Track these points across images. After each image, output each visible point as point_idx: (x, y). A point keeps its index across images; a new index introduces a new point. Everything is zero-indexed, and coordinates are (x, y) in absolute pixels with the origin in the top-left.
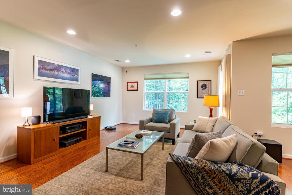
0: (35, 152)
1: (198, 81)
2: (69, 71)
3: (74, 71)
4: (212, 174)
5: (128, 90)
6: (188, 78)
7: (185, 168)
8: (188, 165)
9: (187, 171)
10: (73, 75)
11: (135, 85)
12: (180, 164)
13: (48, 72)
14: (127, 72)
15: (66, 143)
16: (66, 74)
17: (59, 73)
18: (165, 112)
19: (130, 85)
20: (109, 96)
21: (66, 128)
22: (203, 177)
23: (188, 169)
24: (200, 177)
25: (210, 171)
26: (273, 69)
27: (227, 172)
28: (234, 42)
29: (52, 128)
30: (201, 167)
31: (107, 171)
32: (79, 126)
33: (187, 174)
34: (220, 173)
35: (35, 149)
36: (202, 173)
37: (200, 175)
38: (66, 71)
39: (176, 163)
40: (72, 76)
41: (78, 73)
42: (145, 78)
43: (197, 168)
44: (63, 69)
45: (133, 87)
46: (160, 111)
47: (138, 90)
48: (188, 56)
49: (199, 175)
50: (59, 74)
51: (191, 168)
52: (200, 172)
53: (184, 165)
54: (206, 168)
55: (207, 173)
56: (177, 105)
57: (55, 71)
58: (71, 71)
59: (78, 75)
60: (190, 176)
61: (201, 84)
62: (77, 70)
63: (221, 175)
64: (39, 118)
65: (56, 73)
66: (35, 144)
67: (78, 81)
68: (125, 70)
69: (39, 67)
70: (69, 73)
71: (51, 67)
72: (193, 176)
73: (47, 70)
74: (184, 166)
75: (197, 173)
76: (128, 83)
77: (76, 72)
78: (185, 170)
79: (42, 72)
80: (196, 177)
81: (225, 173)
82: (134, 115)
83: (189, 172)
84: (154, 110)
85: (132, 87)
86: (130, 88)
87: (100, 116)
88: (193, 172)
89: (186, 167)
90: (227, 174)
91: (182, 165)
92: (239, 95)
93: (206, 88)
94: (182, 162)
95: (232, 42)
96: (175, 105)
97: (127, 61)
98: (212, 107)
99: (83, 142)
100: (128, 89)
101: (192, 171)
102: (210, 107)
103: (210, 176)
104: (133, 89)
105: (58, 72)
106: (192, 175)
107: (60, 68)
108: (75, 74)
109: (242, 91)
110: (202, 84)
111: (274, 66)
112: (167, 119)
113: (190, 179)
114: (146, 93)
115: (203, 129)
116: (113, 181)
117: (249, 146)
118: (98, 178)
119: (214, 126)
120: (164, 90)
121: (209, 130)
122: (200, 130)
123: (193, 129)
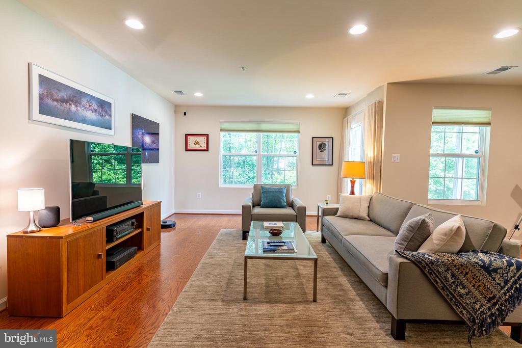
0: (68, 287)
1: (313, 138)
2: (95, 106)
3: (104, 106)
4: (464, 269)
5: (187, 150)
6: (298, 132)
7: (429, 267)
8: (432, 263)
9: (432, 270)
10: (102, 116)
11: (202, 140)
12: (420, 262)
13: (59, 105)
14: (185, 114)
15: (115, 262)
16: (90, 112)
17: (79, 108)
18: (279, 189)
19: (191, 140)
20: (157, 161)
21: (113, 229)
22: (453, 275)
23: (433, 268)
24: (449, 276)
25: (461, 265)
26: (434, 128)
27: (480, 263)
28: (389, 84)
29: (95, 231)
30: (449, 262)
31: (245, 299)
32: (133, 224)
33: (432, 275)
34: (472, 266)
35: (68, 281)
36: (451, 270)
37: (450, 273)
38: (90, 106)
39: (413, 262)
40: (100, 117)
41: (111, 111)
42: (223, 128)
43: (444, 264)
44: (84, 101)
45: (198, 144)
46: (270, 188)
47: (208, 150)
48: (310, 97)
49: (448, 273)
50: (77, 110)
51: (437, 266)
52: (448, 269)
53: (426, 263)
54: (455, 262)
55: (458, 269)
56: (251, 177)
57: (70, 105)
58: (98, 107)
59: (110, 116)
60: (437, 276)
61: (318, 143)
62: (110, 104)
63: (475, 268)
64: (57, 211)
65: (73, 108)
66: (69, 270)
67: (110, 129)
68: (181, 111)
69: (41, 93)
70: (95, 111)
71: (62, 94)
72: (441, 276)
73: (57, 100)
74: (428, 265)
75: (446, 271)
76: (187, 135)
77: (107, 109)
78: (429, 270)
79: (47, 104)
80: (444, 277)
81: (479, 265)
82: (201, 197)
83: (435, 271)
84: (255, 186)
85: (196, 143)
86: (191, 146)
87: (160, 200)
88: (440, 270)
89: (430, 265)
90: (481, 266)
91: (424, 263)
92: (393, 161)
93: (325, 150)
94: (422, 260)
95: (385, 84)
96: (248, 177)
97: (198, 94)
98: (355, 179)
99: (139, 255)
100: (188, 148)
101: (438, 270)
102: (352, 179)
103: (462, 273)
104: (197, 147)
105: (76, 106)
106: (439, 276)
107: (81, 99)
108: (106, 112)
109: (397, 156)
110: (320, 143)
111: (434, 123)
112: (284, 200)
113: (436, 281)
114: (223, 155)
115: (355, 213)
116: (274, 312)
117: (489, 228)
118: (243, 313)
119: (368, 207)
120: (256, 152)
121: (364, 214)
122: (351, 214)
123: (339, 214)
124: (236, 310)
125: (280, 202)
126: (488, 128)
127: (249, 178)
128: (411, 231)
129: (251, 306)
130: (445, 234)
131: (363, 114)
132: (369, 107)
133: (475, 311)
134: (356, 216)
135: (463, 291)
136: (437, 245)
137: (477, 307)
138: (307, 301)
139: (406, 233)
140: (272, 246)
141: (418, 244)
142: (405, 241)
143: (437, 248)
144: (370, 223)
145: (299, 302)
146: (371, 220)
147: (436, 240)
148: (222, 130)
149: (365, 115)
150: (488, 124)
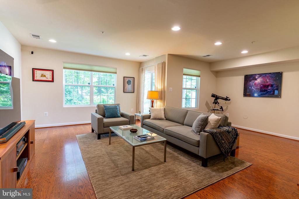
1: (124, 77)
5: (34, 80)
6: (116, 73)
8: (216, 133)
12: (212, 133)
14: (32, 53)
18: (115, 107)
19: (38, 73)
26: (185, 77)
28: (169, 54)
32: (24, 140)
42: (65, 67)
45: (45, 76)
46: (110, 106)
47: (53, 81)
48: (128, 54)
61: (127, 80)
68: (28, 50)
75: (219, 135)
76: (34, 69)
78: (215, 136)
80: (219, 137)
82: (47, 115)
84: (98, 106)
85: (43, 76)
86: (38, 78)
92: (170, 91)
93: (130, 84)
95: (167, 54)
97: (53, 41)
100: (36, 79)
101: (217, 135)
102: (152, 100)
104: (44, 79)
109: (171, 89)
111: (184, 74)
112: (118, 113)
113: (217, 139)
114: (65, 85)
115: (159, 117)
116: (153, 172)
117: (224, 117)
118: (139, 177)
119: (164, 113)
120: (89, 84)
121: (163, 117)
122: (158, 117)
123: (151, 117)
124: (134, 177)
125: (117, 114)
126: (199, 78)
127: (68, 100)
128: (202, 121)
129: (139, 173)
130: (216, 121)
131: (154, 67)
132: (158, 64)
133: (226, 148)
134: (160, 118)
135: (223, 142)
136: (213, 126)
137: (226, 146)
138: (162, 162)
139: (201, 123)
140: (143, 138)
141: (205, 126)
142: (200, 126)
143: (213, 127)
144: (167, 121)
145: (159, 164)
146: (166, 119)
147: (212, 124)
148: (64, 68)
149: (155, 68)
150: (199, 76)
